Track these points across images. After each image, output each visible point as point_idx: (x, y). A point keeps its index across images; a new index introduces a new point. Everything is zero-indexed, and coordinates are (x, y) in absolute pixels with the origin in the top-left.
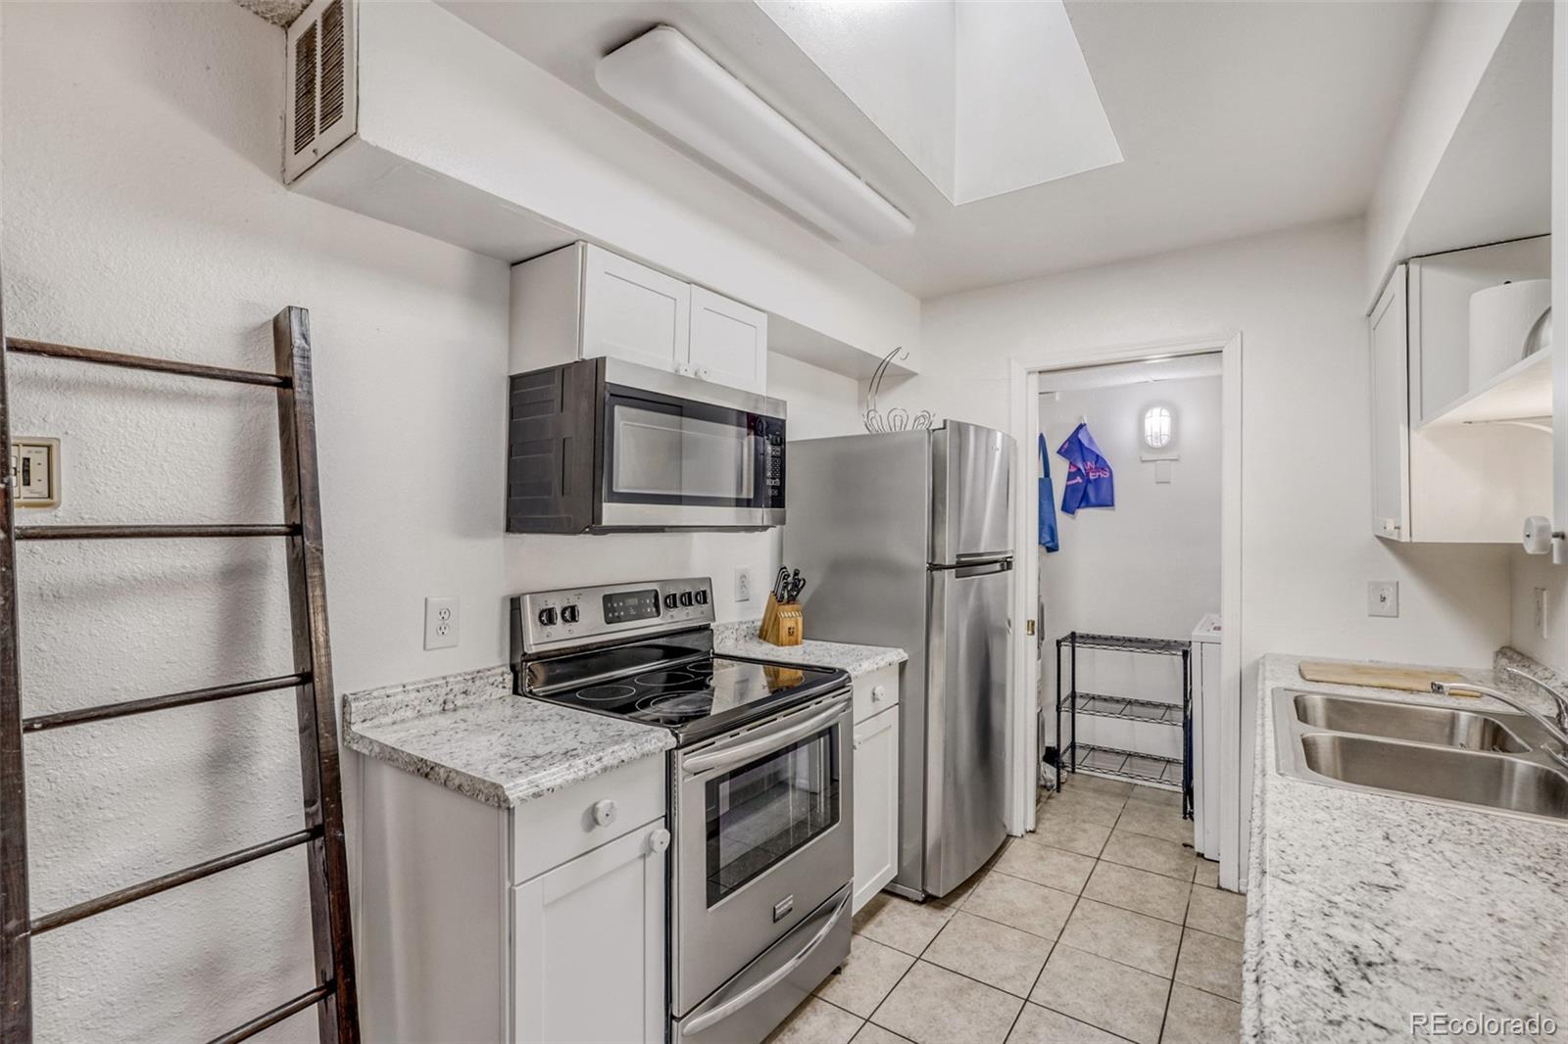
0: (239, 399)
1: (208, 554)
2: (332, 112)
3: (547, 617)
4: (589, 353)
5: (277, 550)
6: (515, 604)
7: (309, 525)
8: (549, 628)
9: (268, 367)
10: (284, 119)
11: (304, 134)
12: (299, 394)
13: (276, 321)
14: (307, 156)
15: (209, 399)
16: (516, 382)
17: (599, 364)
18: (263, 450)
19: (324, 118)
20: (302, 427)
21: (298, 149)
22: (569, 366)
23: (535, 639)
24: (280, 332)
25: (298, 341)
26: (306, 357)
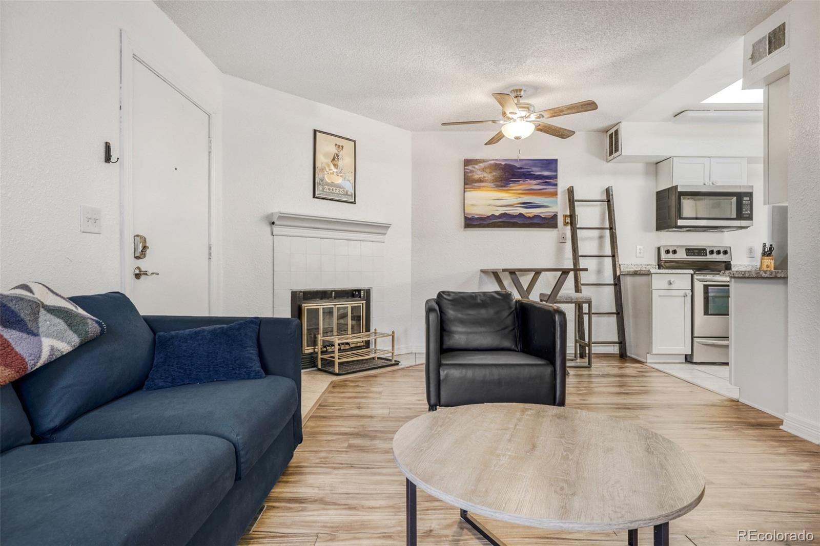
0: (601, 205)
1: (596, 233)
2: (617, 150)
3: (668, 252)
4: (674, 185)
5: (607, 232)
6: (659, 249)
7: (614, 227)
8: (668, 255)
9: (605, 198)
10: (607, 150)
11: (611, 153)
12: (612, 203)
13: (606, 189)
14: (612, 157)
15: (596, 205)
16: (658, 193)
17: (676, 187)
18: (604, 214)
19: (615, 151)
20: (612, 209)
21: (610, 156)
22: (670, 188)
23: (664, 256)
24: (608, 191)
25: (611, 193)
26: (612, 195)
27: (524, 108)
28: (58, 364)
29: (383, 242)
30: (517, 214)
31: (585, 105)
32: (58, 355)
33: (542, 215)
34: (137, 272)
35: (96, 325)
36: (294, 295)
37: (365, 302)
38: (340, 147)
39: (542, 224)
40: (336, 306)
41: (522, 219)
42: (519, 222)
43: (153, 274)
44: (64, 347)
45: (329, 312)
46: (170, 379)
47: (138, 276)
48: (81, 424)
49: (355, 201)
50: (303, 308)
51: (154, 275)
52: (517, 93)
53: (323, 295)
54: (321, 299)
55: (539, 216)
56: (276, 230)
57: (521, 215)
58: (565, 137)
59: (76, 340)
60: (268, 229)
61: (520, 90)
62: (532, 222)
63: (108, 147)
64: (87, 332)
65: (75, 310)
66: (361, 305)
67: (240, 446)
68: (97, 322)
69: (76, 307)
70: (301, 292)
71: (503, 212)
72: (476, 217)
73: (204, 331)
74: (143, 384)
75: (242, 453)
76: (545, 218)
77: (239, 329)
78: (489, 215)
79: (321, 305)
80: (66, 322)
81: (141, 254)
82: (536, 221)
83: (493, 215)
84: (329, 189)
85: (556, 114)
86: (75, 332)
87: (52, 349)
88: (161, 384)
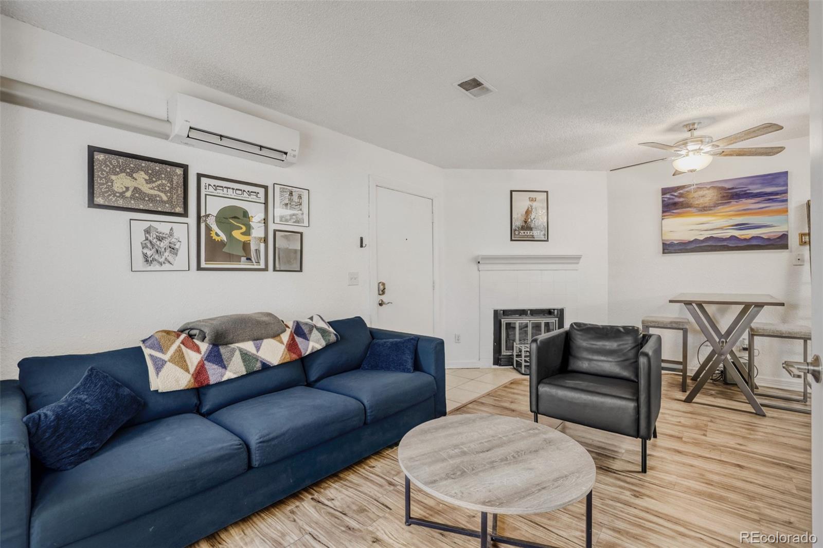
27: (697, 141)
28: (315, 354)
29: (577, 270)
30: (728, 237)
31: (764, 128)
32: (315, 350)
33: (765, 236)
34: (380, 302)
35: (335, 336)
36: (496, 313)
37: (557, 319)
38: (532, 200)
39: (762, 246)
40: (531, 322)
41: (733, 242)
42: (730, 245)
43: (388, 303)
44: (319, 347)
45: (524, 327)
46: (370, 366)
47: (381, 305)
48: (324, 382)
49: (548, 239)
50: (502, 322)
51: (390, 304)
52: (690, 127)
53: (522, 313)
54: (520, 315)
55: (760, 237)
56: (481, 266)
57: (733, 238)
58: (771, 154)
59: (324, 344)
60: (475, 267)
61: (694, 124)
62: (748, 244)
63: (362, 239)
64: (329, 340)
65: (328, 328)
66: (554, 321)
67: (367, 407)
68: (335, 334)
69: (329, 327)
70: (501, 310)
71: (709, 236)
72: (676, 242)
73: (388, 342)
74: (361, 366)
75: (368, 411)
76: (769, 239)
77: (404, 343)
78: (692, 240)
79: (518, 321)
80: (322, 335)
81: (383, 292)
82: (754, 243)
83: (696, 240)
84: (524, 233)
85: (732, 142)
86: (324, 339)
87: (313, 348)
88: (367, 367)
